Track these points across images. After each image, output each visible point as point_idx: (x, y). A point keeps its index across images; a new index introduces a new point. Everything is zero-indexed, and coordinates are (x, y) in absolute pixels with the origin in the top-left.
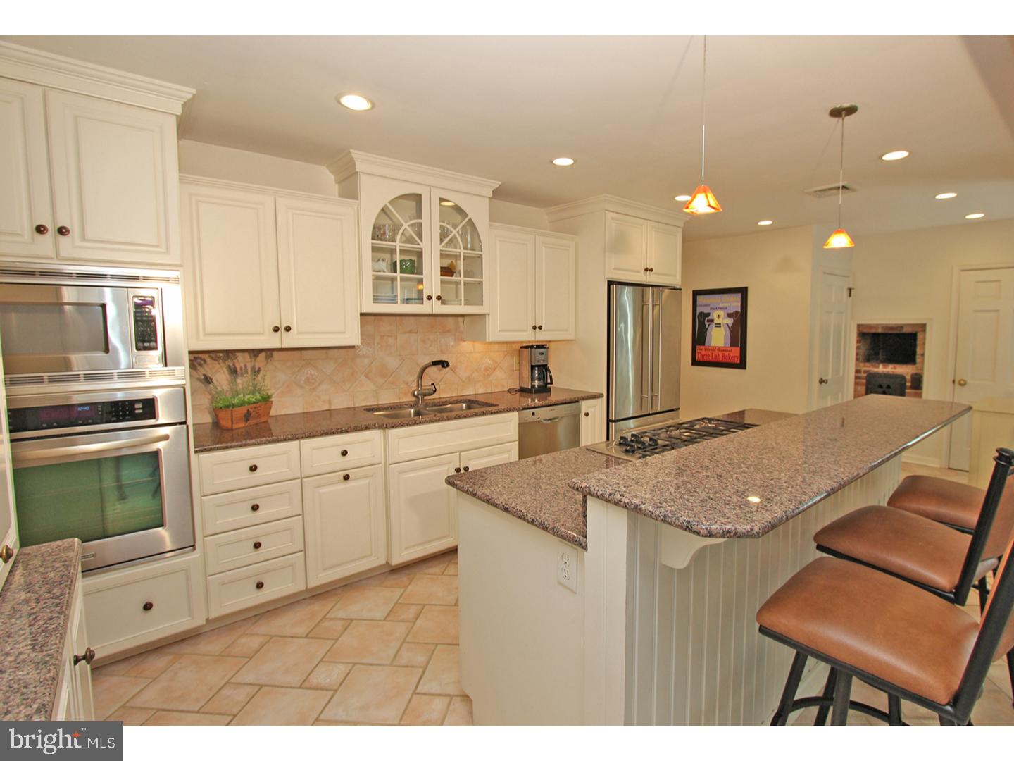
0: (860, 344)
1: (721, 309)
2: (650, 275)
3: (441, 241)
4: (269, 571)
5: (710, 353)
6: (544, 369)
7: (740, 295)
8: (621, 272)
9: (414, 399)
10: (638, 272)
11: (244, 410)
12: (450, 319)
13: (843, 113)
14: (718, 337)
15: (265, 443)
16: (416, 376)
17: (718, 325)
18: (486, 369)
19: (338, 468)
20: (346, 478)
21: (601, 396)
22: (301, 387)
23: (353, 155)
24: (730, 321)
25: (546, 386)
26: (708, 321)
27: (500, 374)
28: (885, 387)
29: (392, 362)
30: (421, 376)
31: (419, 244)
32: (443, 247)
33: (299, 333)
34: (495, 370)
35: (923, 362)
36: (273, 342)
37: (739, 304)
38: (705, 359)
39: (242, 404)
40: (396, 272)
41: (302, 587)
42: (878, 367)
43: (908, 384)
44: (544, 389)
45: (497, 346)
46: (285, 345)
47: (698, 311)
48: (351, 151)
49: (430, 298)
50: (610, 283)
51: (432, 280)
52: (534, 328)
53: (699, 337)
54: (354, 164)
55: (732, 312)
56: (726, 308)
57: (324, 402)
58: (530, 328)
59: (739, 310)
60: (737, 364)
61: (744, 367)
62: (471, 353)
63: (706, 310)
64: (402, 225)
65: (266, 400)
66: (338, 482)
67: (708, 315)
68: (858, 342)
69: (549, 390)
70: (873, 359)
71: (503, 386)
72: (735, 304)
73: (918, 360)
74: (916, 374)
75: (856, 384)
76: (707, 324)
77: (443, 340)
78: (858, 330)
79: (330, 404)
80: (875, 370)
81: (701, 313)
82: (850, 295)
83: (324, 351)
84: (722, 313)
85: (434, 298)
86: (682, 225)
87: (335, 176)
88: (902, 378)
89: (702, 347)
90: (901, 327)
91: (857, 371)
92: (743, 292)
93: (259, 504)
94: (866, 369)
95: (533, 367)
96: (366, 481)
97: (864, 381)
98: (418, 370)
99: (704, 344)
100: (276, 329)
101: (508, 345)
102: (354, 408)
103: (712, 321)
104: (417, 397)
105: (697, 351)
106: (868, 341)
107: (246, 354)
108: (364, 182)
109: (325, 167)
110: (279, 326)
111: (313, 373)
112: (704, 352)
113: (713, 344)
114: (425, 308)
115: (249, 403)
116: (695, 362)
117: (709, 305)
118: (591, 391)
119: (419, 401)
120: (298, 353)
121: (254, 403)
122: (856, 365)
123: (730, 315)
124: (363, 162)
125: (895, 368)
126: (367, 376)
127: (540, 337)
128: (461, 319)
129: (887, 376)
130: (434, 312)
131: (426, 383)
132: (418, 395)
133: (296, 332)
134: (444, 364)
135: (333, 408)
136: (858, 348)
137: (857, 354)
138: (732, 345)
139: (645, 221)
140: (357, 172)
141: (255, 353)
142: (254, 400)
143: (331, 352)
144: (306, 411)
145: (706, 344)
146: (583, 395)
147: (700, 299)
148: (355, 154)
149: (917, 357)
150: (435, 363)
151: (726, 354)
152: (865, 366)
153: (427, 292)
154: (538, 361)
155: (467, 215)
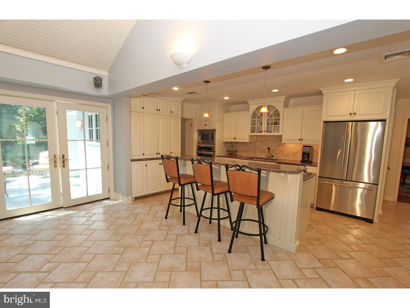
6: (308, 154)
10: (345, 116)
27: (299, 155)
31: (261, 118)
40: (256, 125)
45: (298, 146)
50: (324, 122)
51: (265, 126)
52: (299, 140)
62: (289, 147)
64: (258, 114)
65: (236, 152)
86: (394, 85)
100: (234, 138)
104: (268, 157)
121: (232, 152)
124: (250, 102)
127: (303, 143)
139: (353, 92)
140: (249, 105)
153: (263, 130)
154: (305, 151)
155: (276, 108)
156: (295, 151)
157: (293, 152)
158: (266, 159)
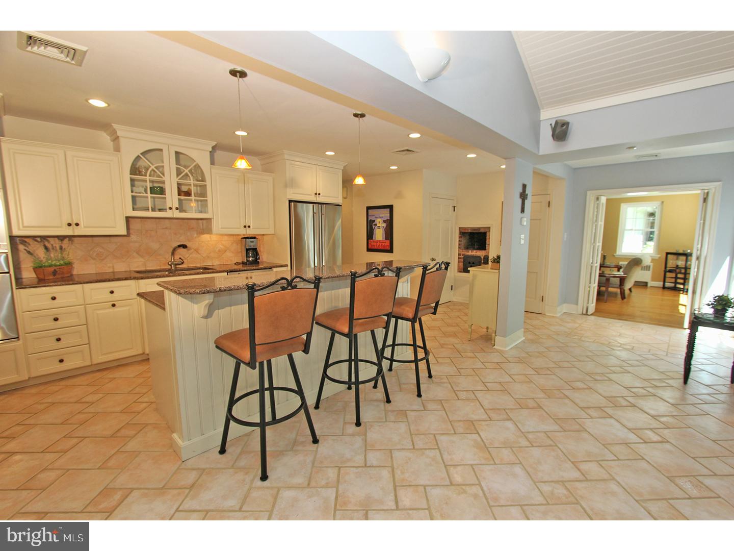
0: (461, 239)
1: (381, 217)
2: (319, 197)
3: (178, 175)
4: (67, 354)
5: (375, 244)
6: (255, 250)
7: (389, 209)
8: (297, 195)
9: (170, 267)
10: (311, 195)
11: (52, 269)
12: (193, 221)
13: (359, 116)
14: (379, 234)
15: (60, 285)
16: (170, 254)
17: (379, 227)
18: (219, 251)
19: (108, 300)
20: (114, 305)
21: (287, 266)
22: (94, 259)
23: (114, 127)
24: (384, 225)
25: (257, 260)
26: (374, 225)
27: (229, 254)
28: (471, 263)
29: (155, 246)
30: (173, 254)
31: (161, 177)
32: (179, 179)
33: (85, 227)
34: (226, 251)
35: (489, 249)
36: (68, 232)
37: (389, 215)
38: (373, 248)
39: (50, 266)
40: (147, 193)
41: (88, 363)
42: (469, 252)
43: (482, 261)
44: (256, 262)
45: (226, 238)
46: (76, 234)
47: (369, 219)
48: (113, 124)
49: (170, 208)
50: (290, 201)
51: (172, 198)
52: (245, 227)
53: (370, 235)
54: (116, 132)
55: (385, 219)
56: (382, 217)
57: (109, 267)
58: (242, 227)
59: (389, 218)
60: (388, 250)
61: (392, 252)
62: (209, 241)
63: (373, 218)
64: (150, 167)
65: (69, 264)
66: (109, 308)
67: (374, 221)
68: (459, 237)
69: (258, 263)
70: (470, 248)
71: (231, 261)
72: (386, 215)
73: (487, 248)
74: (486, 256)
75: (459, 262)
76: (374, 227)
77: (189, 234)
78: (459, 230)
79: (113, 268)
80: (468, 253)
81: (370, 220)
82: (454, 211)
83: (108, 238)
84: (380, 220)
85: (174, 209)
86: (342, 168)
87: (110, 137)
88: (480, 257)
89: (371, 241)
90: (479, 229)
91: (459, 255)
92: (391, 207)
93: (59, 319)
94: (464, 253)
95: (247, 250)
96: (127, 308)
97: (462, 260)
98: (172, 249)
99: (372, 239)
100: (69, 225)
101: (234, 237)
102: (130, 271)
103: (376, 225)
104: (171, 265)
105: (369, 243)
106: (467, 237)
107: (56, 239)
108: (123, 142)
109: (103, 132)
110: (71, 223)
111: (101, 251)
112: (373, 244)
113: (377, 239)
114: (168, 214)
115: (55, 266)
116: (369, 250)
117: (374, 216)
118: (279, 263)
119: (172, 267)
120: (90, 239)
121: (59, 266)
122: (459, 250)
123: (384, 221)
124: (121, 130)
125: (476, 252)
126: (137, 253)
127: (250, 232)
128: (200, 221)
129: (473, 257)
130: (175, 216)
131: (177, 257)
132: (172, 264)
133: (82, 226)
134: (184, 246)
135: (116, 271)
136: (460, 241)
137: (459, 245)
138: (386, 239)
139: (314, 166)
140: (118, 137)
141: (61, 238)
142: (58, 264)
143: (112, 239)
144: (97, 272)
145: (374, 239)
146: (274, 265)
147: (370, 211)
148: (115, 126)
149: (487, 246)
150: (180, 246)
151: (383, 244)
152: (463, 252)
153: (169, 205)
154: (250, 246)
155: (195, 161)
156: (221, 246)
157: (217, 250)
158: (170, 271)
